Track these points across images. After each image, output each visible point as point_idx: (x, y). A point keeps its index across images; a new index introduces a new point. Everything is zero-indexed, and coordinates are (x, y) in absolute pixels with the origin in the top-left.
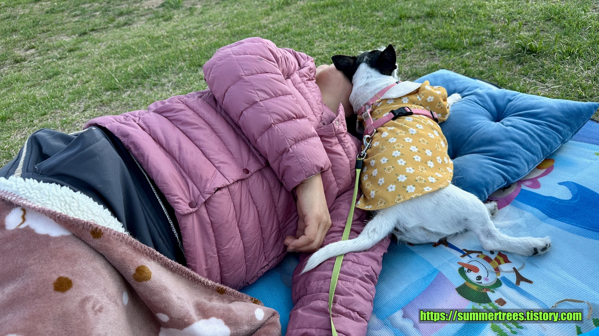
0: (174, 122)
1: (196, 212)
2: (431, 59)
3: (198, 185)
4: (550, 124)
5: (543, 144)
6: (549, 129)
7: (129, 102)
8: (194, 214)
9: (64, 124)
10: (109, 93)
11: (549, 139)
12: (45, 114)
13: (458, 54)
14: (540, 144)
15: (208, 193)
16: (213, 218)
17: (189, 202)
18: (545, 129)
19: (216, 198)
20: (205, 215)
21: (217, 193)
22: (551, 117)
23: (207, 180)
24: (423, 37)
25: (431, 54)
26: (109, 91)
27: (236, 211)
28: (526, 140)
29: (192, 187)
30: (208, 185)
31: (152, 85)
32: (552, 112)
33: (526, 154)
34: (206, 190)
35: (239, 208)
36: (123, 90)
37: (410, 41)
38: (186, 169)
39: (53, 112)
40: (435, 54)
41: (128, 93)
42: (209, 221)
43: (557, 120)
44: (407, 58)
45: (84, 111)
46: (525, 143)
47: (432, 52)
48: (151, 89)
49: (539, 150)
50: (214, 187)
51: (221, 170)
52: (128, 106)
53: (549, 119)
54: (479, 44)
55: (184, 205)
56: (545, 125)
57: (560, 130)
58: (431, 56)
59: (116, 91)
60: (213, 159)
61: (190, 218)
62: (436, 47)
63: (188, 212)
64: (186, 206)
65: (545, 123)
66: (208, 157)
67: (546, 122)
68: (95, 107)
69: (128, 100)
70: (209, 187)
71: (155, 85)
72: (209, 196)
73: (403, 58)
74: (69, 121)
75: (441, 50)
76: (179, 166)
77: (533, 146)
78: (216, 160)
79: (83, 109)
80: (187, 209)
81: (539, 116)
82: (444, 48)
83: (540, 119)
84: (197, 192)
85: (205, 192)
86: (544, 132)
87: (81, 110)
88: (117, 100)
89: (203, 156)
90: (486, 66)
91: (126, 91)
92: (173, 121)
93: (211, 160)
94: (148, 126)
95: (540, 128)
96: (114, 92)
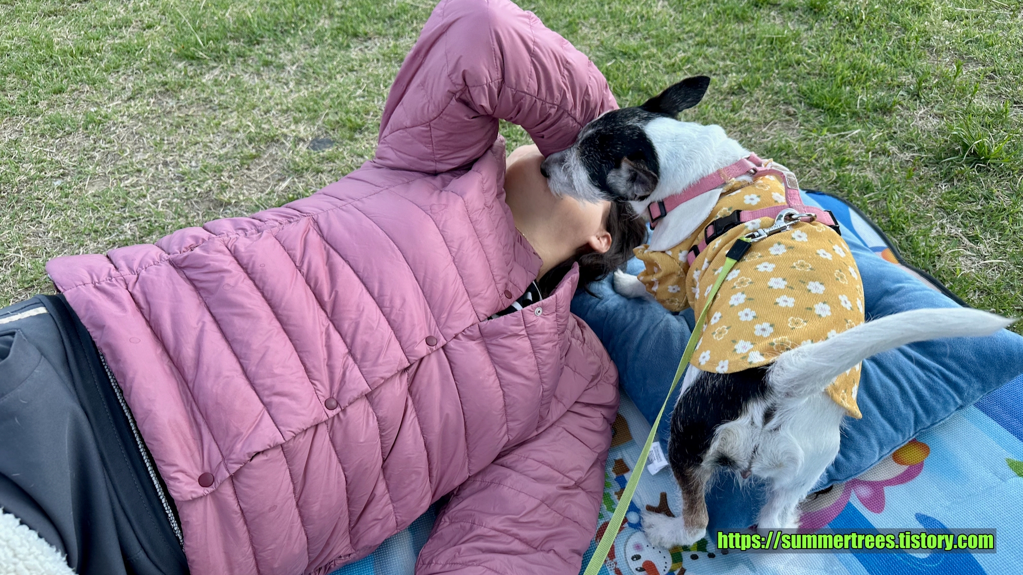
0: (204, 295)
1: (212, 493)
2: (785, 124)
3: (221, 443)
4: (947, 372)
5: (920, 411)
6: (941, 382)
7: (214, 95)
8: (208, 497)
9: (89, 123)
10: (181, 65)
11: (934, 403)
12: (60, 91)
13: (838, 126)
14: (915, 411)
15: (235, 461)
16: (246, 503)
17: (200, 474)
18: (934, 381)
19: (251, 470)
20: (229, 498)
21: (254, 461)
22: (953, 357)
23: (238, 435)
24: (786, 65)
25: (788, 113)
26: (184, 60)
27: (294, 484)
28: (891, 400)
29: (210, 446)
30: (239, 446)
31: (261, 63)
32: (958, 348)
33: (884, 428)
34: (233, 456)
35: (301, 478)
36: (207, 65)
37: (758, 69)
38: (201, 409)
39: (76, 89)
40: (794, 115)
41: (216, 72)
42: (237, 509)
43: (963, 367)
44: (741, 112)
45: (130, 99)
46: (888, 407)
47: (791, 110)
48: (259, 74)
49: (910, 423)
50: (249, 450)
51: (272, 412)
52: (208, 106)
53: (947, 361)
54: (886, 110)
55: (187, 484)
56: (936, 372)
57: (962, 388)
58: (788, 118)
59: (194, 62)
60: (262, 385)
61: (200, 505)
62: (803, 96)
63: (194, 496)
64: (192, 484)
65: (938, 370)
66: (252, 380)
67: (941, 368)
68: (151, 95)
69: (212, 91)
70: (239, 450)
71: (267, 64)
72: (237, 467)
73: (732, 111)
74: (99, 118)
75: (811, 106)
76: (191, 399)
77: (900, 414)
78: (266, 389)
79: (129, 94)
80: (192, 492)
81: (932, 349)
82: (817, 106)
83: (933, 356)
84: (217, 457)
85: (231, 459)
86: (930, 388)
87: (125, 97)
88: (193, 87)
89: (244, 377)
90: (882, 170)
91: (214, 68)
92: (201, 291)
93: (257, 388)
94: (148, 303)
95: (925, 378)
96: (191, 65)
